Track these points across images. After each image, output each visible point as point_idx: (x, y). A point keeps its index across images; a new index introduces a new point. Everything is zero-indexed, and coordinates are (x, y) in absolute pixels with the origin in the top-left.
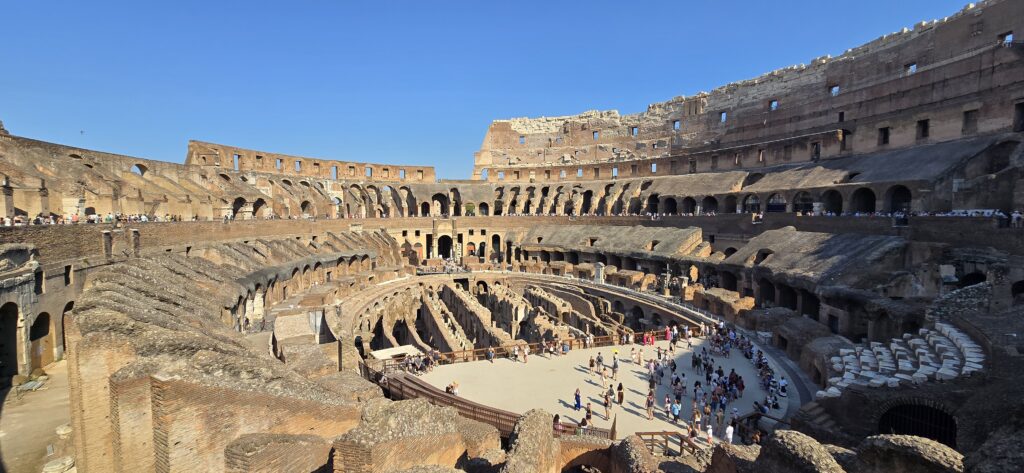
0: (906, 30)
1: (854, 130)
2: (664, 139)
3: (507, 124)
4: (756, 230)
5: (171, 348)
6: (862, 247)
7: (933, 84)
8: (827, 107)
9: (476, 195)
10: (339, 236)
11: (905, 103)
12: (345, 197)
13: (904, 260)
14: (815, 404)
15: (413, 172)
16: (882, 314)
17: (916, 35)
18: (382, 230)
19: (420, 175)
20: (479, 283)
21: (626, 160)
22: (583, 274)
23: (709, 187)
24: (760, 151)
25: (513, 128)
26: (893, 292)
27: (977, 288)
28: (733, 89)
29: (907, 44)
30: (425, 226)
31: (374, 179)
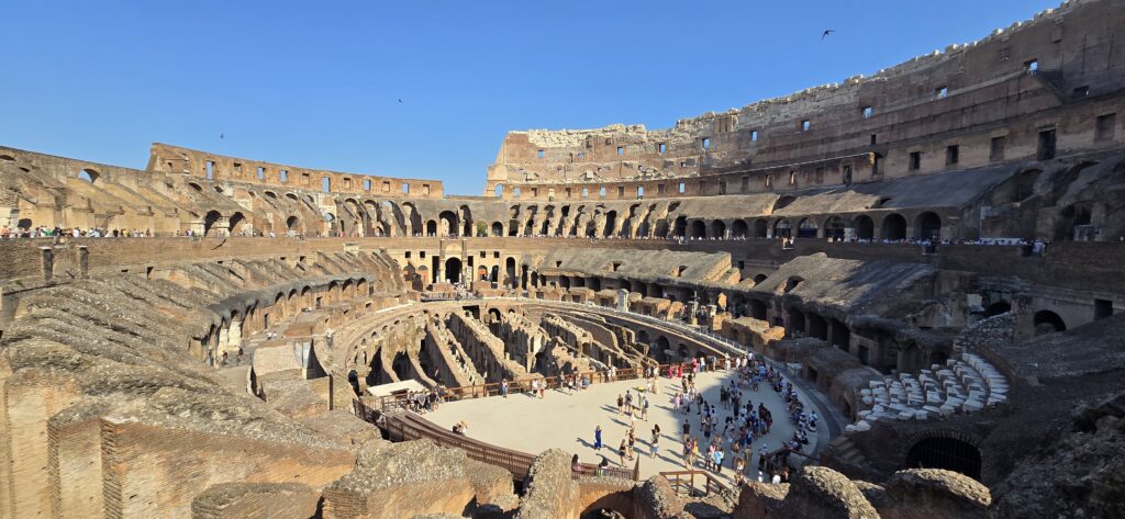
0: (937, 53)
1: (886, 154)
2: (692, 157)
3: (525, 135)
4: (787, 256)
5: (128, 385)
6: (892, 275)
7: (963, 109)
8: (859, 129)
9: (489, 213)
10: (332, 257)
11: (935, 127)
12: (338, 212)
13: (933, 287)
14: (845, 439)
15: (419, 186)
16: (911, 345)
17: (947, 58)
18: (382, 251)
19: (426, 190)
20: (491, 311)
21: (653, 179)
22: (605, 301)
23: (739, 210)
24: (792, 173)
25: (531, 140)
26: (922, 322)
27: (1003, 318)
28: (764, 107)
29: (938, 67)
30: (432, 246)
31: (373, 193)
